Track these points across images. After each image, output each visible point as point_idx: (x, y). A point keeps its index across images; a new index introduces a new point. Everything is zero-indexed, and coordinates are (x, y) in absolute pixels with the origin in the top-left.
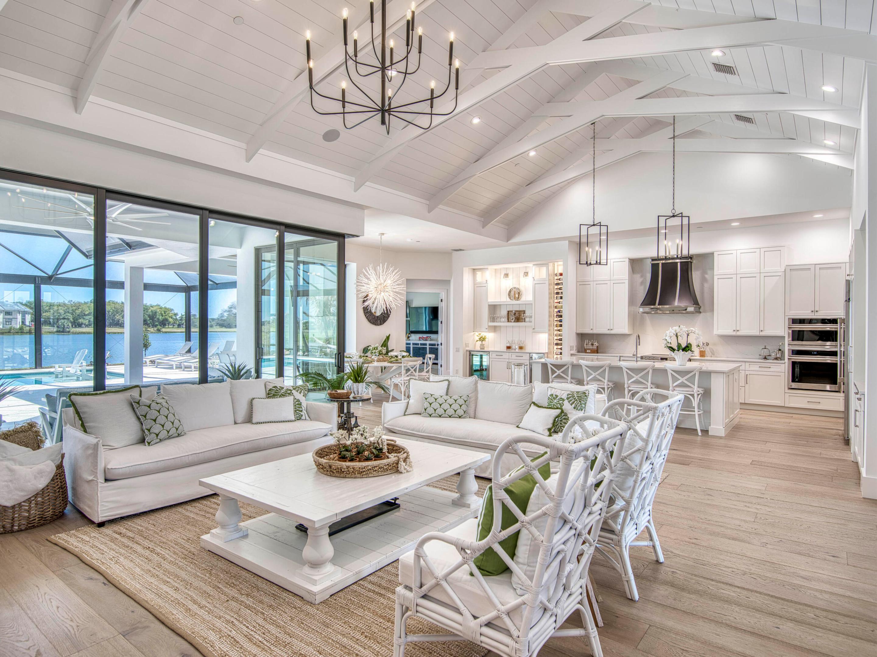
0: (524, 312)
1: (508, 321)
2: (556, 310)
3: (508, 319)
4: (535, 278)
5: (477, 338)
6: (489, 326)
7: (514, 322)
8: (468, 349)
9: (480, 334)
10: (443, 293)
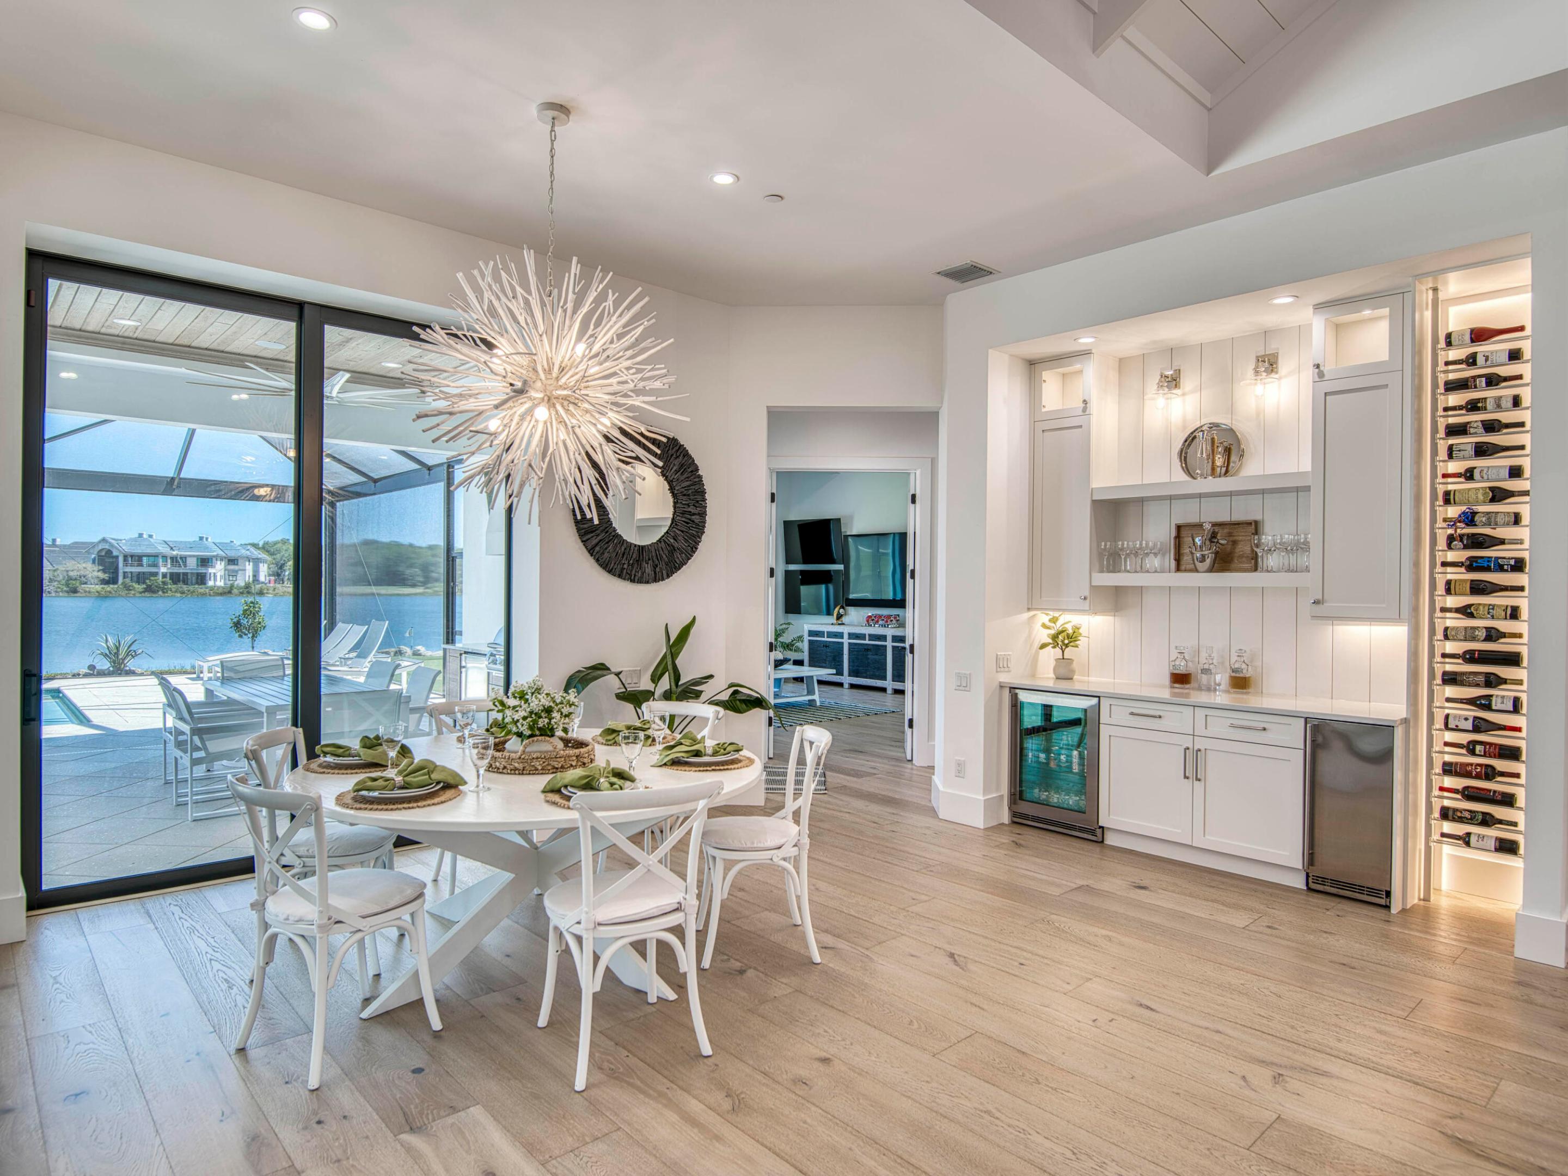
0: (1255, 527)
1: (1178, 569)
2: (1453, 512)
3: (1178, 560)
4: (1326, 369)
5: (1044, 636)
6: (1094, 589)
7: (1211, 570)
8: (1005, 678)
9: (1054, 620)
10: (918, 472)
